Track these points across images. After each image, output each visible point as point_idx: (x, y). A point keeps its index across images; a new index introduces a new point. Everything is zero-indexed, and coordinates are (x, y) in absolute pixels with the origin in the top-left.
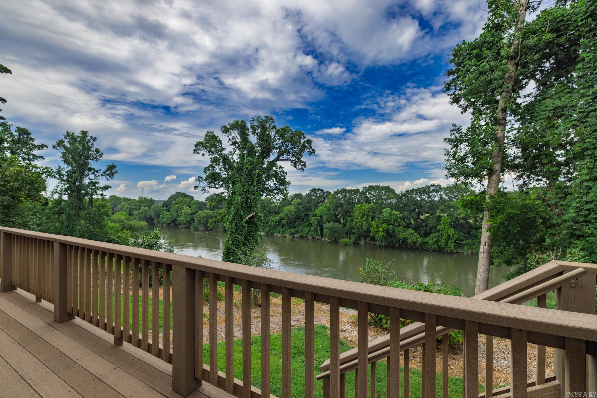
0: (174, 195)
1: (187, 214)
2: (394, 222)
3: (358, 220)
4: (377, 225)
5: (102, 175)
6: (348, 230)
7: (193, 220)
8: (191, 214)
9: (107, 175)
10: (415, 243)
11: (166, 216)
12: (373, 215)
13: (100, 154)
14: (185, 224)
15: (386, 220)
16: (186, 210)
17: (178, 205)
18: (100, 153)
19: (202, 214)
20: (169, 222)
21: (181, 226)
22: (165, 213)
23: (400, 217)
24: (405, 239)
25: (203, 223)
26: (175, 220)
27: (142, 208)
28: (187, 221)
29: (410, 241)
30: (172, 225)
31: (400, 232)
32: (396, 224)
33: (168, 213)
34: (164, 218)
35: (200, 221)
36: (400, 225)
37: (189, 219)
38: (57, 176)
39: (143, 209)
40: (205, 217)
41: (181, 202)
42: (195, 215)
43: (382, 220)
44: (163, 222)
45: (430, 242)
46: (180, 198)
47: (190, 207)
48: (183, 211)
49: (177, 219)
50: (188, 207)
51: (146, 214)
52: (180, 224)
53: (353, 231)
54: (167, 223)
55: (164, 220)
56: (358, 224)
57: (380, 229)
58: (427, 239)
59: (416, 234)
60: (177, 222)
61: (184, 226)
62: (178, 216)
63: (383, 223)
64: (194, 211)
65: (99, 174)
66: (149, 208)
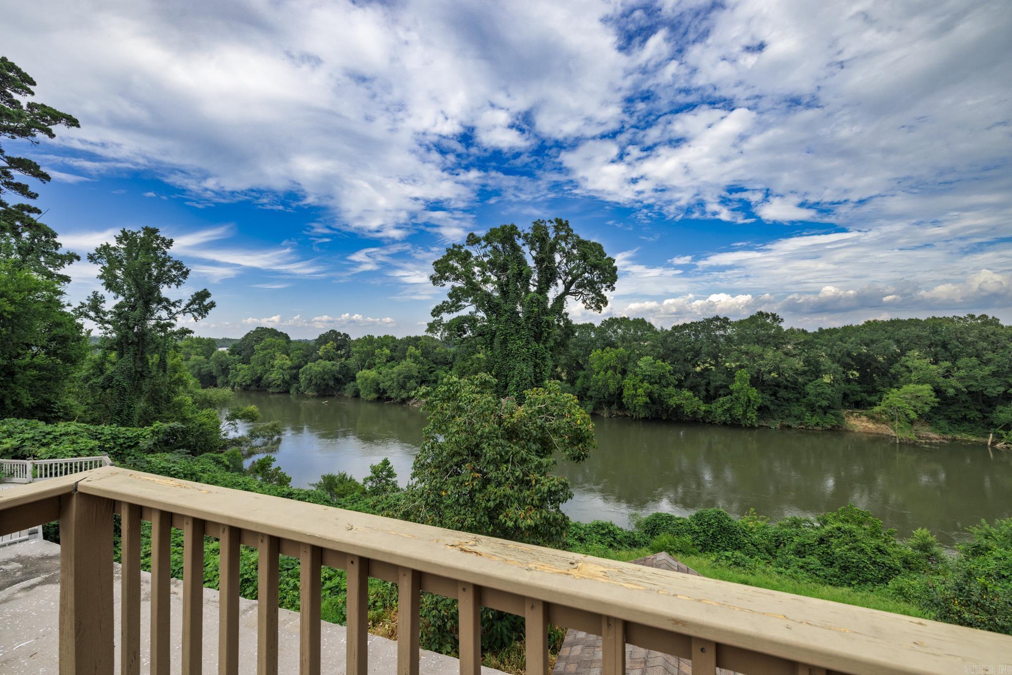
0: (254, 332)
1: (285, 367)
2: (660, 379)
3: (599, 377)
4: (634, 385)
5: (184, 312)
6: (579, 392)
7: (295, 377)
8: (291, 368)
9: (195, 310)
10: (694, 413)
11: (243, 372)
12: (623, 367)
13: (183, 273)
14: (279, 386)
15: (646, 375)
16: (281, 360)
17: (265, 352)
18: (185, 270)
19: (315, 368)
20: (248, 382)
21: (270, 390)
22: (239, 366)
23: (669, 371)
24: (679, 406)
25: (316, 385)
26: (260, 379)
27: (193, 357)
28: (284, 381)
29: (688, 411)
30: (253, 387)
31: (671, 396)
32: (664, 382)
33: (244, 366)
34: (237, 375)
35: (311, 380)
36: (670, 384)
37: (287, 377)
38: (92, 314)
39: (195, 360)
40: (320, 372)
41: (272, 346)
42: (301, 370)
43: (640, 377)
44: (235, 384)
45: (720, 411)
46: (268, 340)
47: (288, 355)
48: (276, 362)
49: (265, 377)
50: (284, 356)
51: (200, 369)
52: (269, 387)
53: (589, 393)
54: (244, 384)
55: (238, 379)
56: (600, 383)
57: (640, 391)
58: (713, 406)
59: (697, 398)
60: (263, 382)
61: (277, 390)
62: (266, 371)
63: (642, 381)
64: (296, 362)
65: (179, 310)
66: (207, 358)
